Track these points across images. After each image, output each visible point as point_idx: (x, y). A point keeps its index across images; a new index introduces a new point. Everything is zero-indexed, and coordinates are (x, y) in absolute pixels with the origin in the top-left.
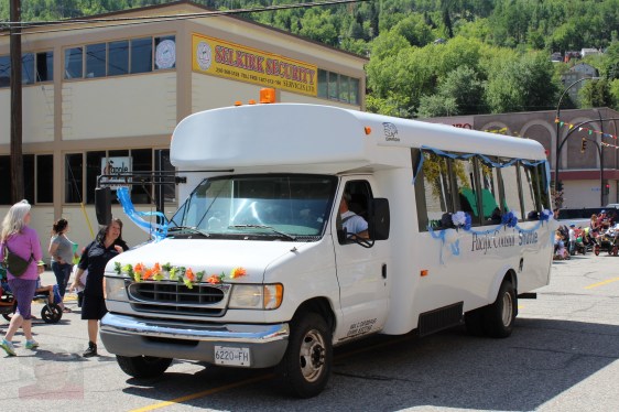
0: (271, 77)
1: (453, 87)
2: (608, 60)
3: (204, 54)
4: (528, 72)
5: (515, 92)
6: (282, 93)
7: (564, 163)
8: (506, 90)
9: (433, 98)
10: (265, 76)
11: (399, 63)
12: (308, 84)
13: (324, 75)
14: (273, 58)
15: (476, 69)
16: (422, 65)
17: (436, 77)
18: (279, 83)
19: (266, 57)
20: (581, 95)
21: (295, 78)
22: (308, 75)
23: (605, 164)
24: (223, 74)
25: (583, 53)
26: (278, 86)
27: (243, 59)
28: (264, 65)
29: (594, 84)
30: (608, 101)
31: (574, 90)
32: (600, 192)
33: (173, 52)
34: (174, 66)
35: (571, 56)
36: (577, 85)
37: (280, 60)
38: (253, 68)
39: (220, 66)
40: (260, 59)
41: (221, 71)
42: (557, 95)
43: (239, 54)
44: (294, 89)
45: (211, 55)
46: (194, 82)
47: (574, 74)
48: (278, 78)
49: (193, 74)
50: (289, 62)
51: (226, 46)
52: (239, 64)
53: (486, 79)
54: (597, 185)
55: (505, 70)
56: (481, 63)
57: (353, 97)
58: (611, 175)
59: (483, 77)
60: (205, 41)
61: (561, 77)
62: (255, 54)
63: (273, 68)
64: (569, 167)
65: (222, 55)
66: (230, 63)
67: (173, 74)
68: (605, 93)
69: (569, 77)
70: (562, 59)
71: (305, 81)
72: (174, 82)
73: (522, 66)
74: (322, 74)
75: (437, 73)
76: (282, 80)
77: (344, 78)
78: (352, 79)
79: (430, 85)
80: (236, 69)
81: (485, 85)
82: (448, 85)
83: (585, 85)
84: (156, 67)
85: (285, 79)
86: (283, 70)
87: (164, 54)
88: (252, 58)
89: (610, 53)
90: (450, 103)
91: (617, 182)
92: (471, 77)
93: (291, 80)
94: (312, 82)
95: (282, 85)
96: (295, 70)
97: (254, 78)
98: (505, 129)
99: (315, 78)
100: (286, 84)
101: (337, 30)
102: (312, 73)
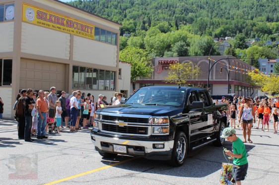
0: (68, 28)
1: (177, 49)
2: (235, 41)
3: (30, 14)
4: (205, 44)
5: (199, 51)
6: (75, 36)
7: (214, 77)
8: (196, 50)
9: (169, 53)
10: (65, 27)
11: (157, 39)
12: (89, 34)
13: (99, 31)
14: (69, 19)
15: (186, 43)
16: (166, 40)
17: (170, 45)
18: (73, 31)
19: (66, 19)
20: (224, 54)
21: (82, 30)
22: (89, 30)
23: (230, 78)
24: (41, 24)
25: (226, 38)
26: (72, 33)
27: (53, 18)
28: (65, 22)
29: (229, 49)
30: (234, 55)
32: (227, 89)
33: (13, 12)
34: (13, 19)
35: (222, 39)
36: (223, 50)
37: (74, 21)
38: (58, 23)
39: (40, 20)
40: (62, 19)
41: (38, 22)
42: (216, 53)
43: (51, 16)
44: (81, 35)
45: (34, 14)
46: (23, 27)
47: (223, 46)
48: (71, 29)
49: (23, 23)
50: (79, 23)
51: (43, 11)
52: (50, 20)
53: (189, 46)
54: (227, 86)
55: (196, 43)
56: (188, 40)
57: (114, 39)
58: (232, 82)
59: (188, 45)
60: (31, 7)
61: (218, 47)
62: (60, 17)
63: (70, 24)
64: (216, 79)
65: (40, 15)
66: (45, 19)
67: (13, 23)
68: (233, 53)
69: (220, 47)
70: (218, 40)
71: (88, 32)
72: (13, 26)
73: (202, 42)
74: (96, 29)
75: (171, 43)
76: (75, 30)
77: (109, 33)
78: (114, 33)
79: (168, 47)
80: (49, 23)
81: (188, 48)
82: (175, 48)
83: (226, 49)
84: (6, 19)
85: (76, 30)
86: (75, 26)
87: (9, 13)
88: (58, 19)
89: (236, 39)
90: (175, 54)
91: (235, 85)
92: (184, 45)
93: (80, 31)
94: (91, 33)
95: (75, 33)
96: (82, 26)
97: (59, 28)
98: (191, 63)
99: (93, 31)
100: (77, 32)
101: (135, 26)
102: (91, 29)
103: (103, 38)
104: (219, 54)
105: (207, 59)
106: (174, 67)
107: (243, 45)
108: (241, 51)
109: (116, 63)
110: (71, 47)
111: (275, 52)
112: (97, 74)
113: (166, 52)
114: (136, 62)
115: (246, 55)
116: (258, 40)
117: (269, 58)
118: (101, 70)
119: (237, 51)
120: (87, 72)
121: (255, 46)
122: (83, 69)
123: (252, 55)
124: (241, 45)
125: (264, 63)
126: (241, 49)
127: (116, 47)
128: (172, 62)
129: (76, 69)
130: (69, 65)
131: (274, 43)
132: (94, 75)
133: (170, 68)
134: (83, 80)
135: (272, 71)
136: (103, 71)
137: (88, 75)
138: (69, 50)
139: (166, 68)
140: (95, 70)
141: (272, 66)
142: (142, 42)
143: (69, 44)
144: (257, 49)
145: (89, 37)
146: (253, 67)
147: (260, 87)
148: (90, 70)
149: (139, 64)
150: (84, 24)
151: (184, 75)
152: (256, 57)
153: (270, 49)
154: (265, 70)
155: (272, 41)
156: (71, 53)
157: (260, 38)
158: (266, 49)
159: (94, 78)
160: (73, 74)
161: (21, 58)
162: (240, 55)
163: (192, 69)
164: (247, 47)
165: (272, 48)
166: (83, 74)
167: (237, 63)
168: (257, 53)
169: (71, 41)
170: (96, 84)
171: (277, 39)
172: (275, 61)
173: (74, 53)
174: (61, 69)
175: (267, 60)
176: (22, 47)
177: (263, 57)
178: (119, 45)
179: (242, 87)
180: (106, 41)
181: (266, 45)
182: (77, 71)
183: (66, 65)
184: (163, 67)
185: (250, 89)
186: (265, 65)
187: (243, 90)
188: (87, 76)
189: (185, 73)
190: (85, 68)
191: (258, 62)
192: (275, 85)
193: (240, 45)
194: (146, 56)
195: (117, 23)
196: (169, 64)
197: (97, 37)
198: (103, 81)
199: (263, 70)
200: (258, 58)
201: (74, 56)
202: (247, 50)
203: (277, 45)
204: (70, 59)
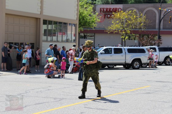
64: (163, 29)
109: (77, 16)
110: (42, 2)
127: (76, 0)
129: (45, 22)
130: (40, 19)
156: (42, 8)
161: (6, 14)
173: (44, 8)
174: (33, 22)
176: (7, 4)
183: (37, 19)
201: (44, 11)
204: (41, 14)
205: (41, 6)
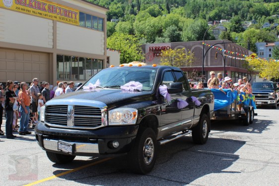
0: (51, 14)
1: (169, 34)
2: (231, 24)
4: (198, 28)
5: (193, 36)
6: (57, 23)
7: (209, 64)
8: (189, 35)
10: (47, 13)
11: (147, 24)
12: (74, 19)
13: (84, 17)
14: (51, 4)
15: (178, 27)
16: (156, 24)
17: (162, 30)
18: (56, 17)
19: (48, 3)
20: (220, 39)
21: (66, 15)
22: (73, 15)
23: (226, 64)
24: (20, 10)
25: (221, 21)
26: (55, 19)
27: (33, 4)
28: (46, 7)
29: (224, 33)
30: (230, 39)
31: (217, 36)
35: (216, 23)
36: (218, 34)
37: (56, 6)
38: (39, 8)
39: (19, 6)
40: (44, 4)
41: (19, 8)
42: (210, 37)
43: (31, 1)
44: (65, 21)
47: (218, 29)
48: (54, 15)
50: (62, 7)
52: (30, 5)
55: (189, 28)
56: (180, 24)
57: (100, 25)
58: (228, 68)
59: (181, 30)
61: (212, 31)
62: (41, 1)
63: (52, 9)
64: (211, 65)
66: (25, 5)
68: (229, 37)
69: (215, 31)
70: (213, 23)
71: (72, 17)
74: (81, 14)
75: (162, 28)
76: (58, 16)
77: (95, 18)
78: (100, 19)
79: (159, 33)
80: (29, 9)
81: (181, 33)
83: (221, 33)
85: (59, 15)
86: (58, 11)
88: (39, 4)
89: (232, 22)
90: (167, 40)
91: (232, 72)
92: (176, 30)
93: (63, 16)
94: (76, 18)
95: (58, 19)
96: (66, 11)
97: (40, 14)
98: (184, 48)
99: (78, 16)
100: (60, 18)
101: (124, 10)
102: (76, 14)
103: (88, 24)
104: (214, 39)
105: (201, 44)
106: (167, 52)
107: (239, 29)
108: (237, 34)
109: (103, 51)
110: (54, 34)
111: (273, 35)
112: (83, 63)
113: (157, 38)
114: (125, 49)
115: (242, 38)
116: (254, 22)
117: (267, 41)
118: (87, 59)
119: (233, 35)
120: (73, 61)
121: (252, 29)
122: (68, 59)
123: (249, 38)
124: (238, 28)
125: (261, 46)
126: (237, 32)
127: (103, 33)
128: (164, 49)
129: (60, 58)
130: (52, 54)
131: (272, 25)
132: (81, 64)
133: (161, 54)
134: (68, 70)
135: (270, 56)
136: (90, 59)
137: (73, 64)
138: (52, 37)
139: (158, 54)
140: (81, 59)
141: (270, 50)
142: (131, 27)
143: (52, 31)
144: (254, 32)
145: (73, 23)
146: (250, 52)
147: (258, 73)
148: (75, 59)
149: (129, 51)
150: (67, 9)
151: (177, 62)
152: (253, 40)
153: (268, 31)
154: (263, 54)
155: (270, 23)
156: (54, 40)
157: (257, 21)
158: (264, 31)
159: (80, 68)
160: (58, 64)
162: (236, 39)
163: (185, 55)
164: (243, 30)
165: (270, 30)
166: (68, 63)
167: (233, 47)
168: (254, 36)
169: (54, 28)
170: (82, 74)
171: (275, 21)
172: (273, 44)
173: (57, 41)
174: (43, 58)
175: (265, 43)
177: (261, 40)
178: (106, 31)
179: (239, 73)
180: (92, 28)
181: (264, 28)
182: (62, 61)
183: (49, 54)
184: (154, 54)
185: (248, 75)
186: (263, 49)
187: (240, 76)
188: (73, 66)
189: (178, 60)
190: (70, 57)
191: (255, 46)
192: (274, 70)
193: (236, 28)
194: (136, 42)
195: (103, 7)
196: (160, 50)
197: (82, 23)
198: (90, 70)
199: (261, 54)
200: (256, 42)
201: (57, 45)
202: (243, 34)
203: (276, 27)
204: (53, 48)
205: (53, 39)
